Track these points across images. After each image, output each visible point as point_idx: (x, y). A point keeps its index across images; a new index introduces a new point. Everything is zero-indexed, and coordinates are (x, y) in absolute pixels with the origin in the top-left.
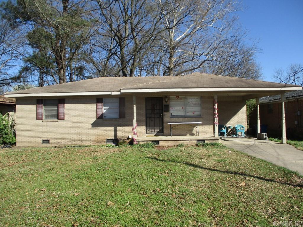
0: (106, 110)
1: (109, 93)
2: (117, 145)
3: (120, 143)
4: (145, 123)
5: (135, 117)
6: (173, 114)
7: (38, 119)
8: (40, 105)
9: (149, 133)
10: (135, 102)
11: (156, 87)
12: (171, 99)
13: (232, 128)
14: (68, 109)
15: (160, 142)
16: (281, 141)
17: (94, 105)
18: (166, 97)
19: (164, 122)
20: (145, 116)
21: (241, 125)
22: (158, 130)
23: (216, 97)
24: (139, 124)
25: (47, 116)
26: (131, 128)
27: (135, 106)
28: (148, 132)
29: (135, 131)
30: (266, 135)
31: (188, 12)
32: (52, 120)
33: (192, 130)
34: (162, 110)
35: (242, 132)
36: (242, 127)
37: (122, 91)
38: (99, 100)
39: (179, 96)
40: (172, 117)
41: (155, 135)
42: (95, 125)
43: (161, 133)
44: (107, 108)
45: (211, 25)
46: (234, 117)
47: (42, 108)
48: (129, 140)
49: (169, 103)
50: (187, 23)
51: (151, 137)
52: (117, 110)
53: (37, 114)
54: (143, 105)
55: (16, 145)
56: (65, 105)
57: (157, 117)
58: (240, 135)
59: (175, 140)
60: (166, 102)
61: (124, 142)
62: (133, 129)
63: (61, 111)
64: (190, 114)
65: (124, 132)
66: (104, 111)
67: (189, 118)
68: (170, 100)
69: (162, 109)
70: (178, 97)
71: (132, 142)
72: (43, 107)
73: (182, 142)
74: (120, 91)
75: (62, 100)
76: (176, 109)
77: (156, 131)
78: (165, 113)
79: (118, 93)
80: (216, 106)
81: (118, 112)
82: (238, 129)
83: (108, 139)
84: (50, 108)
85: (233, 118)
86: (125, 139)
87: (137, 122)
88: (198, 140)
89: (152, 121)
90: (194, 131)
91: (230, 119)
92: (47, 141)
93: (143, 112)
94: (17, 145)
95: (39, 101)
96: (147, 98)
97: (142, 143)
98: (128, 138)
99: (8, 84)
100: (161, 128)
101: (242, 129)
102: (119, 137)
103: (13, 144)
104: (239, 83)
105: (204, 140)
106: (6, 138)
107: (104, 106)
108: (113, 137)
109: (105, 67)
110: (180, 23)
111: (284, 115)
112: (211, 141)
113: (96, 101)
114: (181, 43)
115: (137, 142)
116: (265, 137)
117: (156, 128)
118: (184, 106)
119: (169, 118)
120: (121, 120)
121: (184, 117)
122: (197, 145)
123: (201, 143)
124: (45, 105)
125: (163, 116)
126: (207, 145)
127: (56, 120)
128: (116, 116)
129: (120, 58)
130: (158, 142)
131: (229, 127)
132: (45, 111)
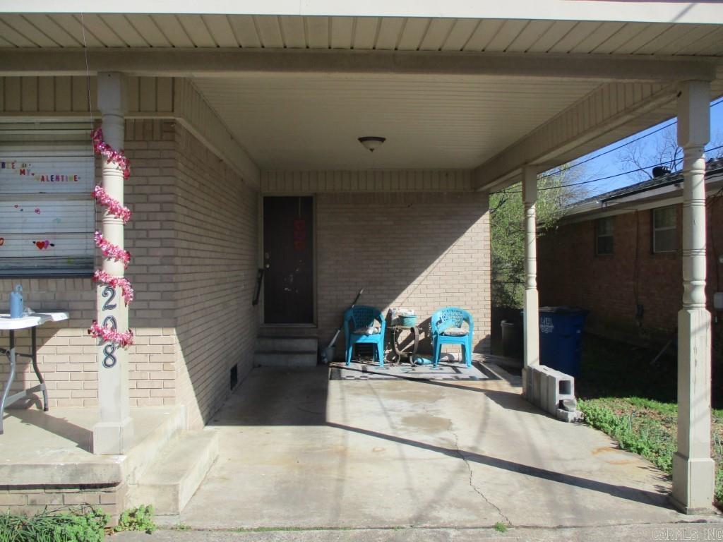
13: (415, 322)
21: (462, 308)
30: (563, 388)
35: (463, 347)
36: (467, 321)
46: (430, 269)
82: (439, 331)
85: (425, 274)
101: (464, 328)
116: (559, 397)
131: (401, 320)
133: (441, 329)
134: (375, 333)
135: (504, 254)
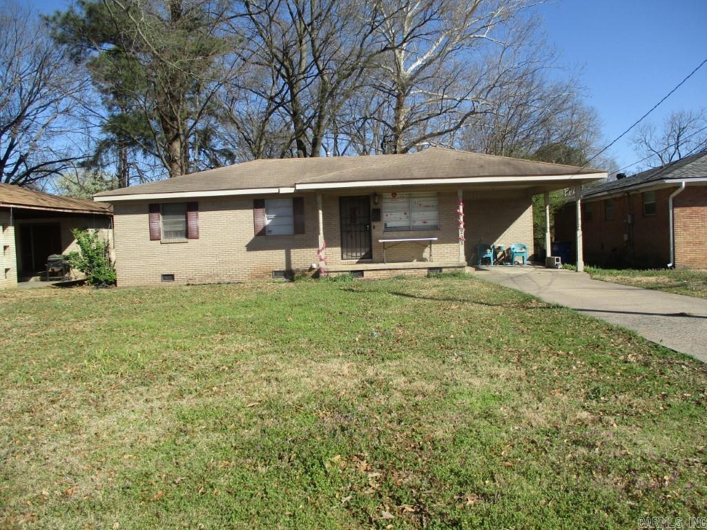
0: (270, 221)
1: (275, 191)
2: (292, 280)
3: (297, 277)
4: (340, 242)
5: (321, 232)
6: (389, 225)
7: (153, 238)
8: (155, 215)
9: (347, 259)
10: (320, 205)
11: (355, 179)
12: (386, 198)
13: (505, 249)
14: (203, 220)
15: (365, 273)
16: (573, 267)
17: (249, 213)
18: (375, 195)
19: (373, 238)
20: (339, 230)
21: (522, 243)
22: (363, 254)
23: (460, 194)
24: (329, 243)
25: (168, 234)
26: (314, 251)
27: (321, 212)
28: (345, 256)
29: (322, 254)
30: (558, 260)
31: (429, 13)
32: (177, 240)
33: (423, 251)
34: (370, 219)
35: (523, 257)
36: (525, 248)
37: (299, 187)
38: (258, 202)
39: (396, 195)
40: (387, 229)
41: (358, 263)
42: (252, 247)
43: (368, 258)
44: (273, 216)
45: (484, 36)
46: (509, 229)
47: (159, 219)
48: (313, 272)
49: (381, 206)
50: (429, 37)
51: (352, 265)
52: (290, 220)
53: (151, 230)
54: (336, 211)
55: (116, 286)
56: (200, 213)
57: (360, 231)
58: (521, 262)
59: (390, 269)
60: (376, 204)
61: (304, 275)
62: (319, 252)
63: (192, 223)
64: (419, 223)
65: (303, 258)
66: (268, 222)
67: (417, 232)
68: (384, 200)
69: (369, 217)
70: (394, 195)
71: (317, 275)
72: (161, 217)
73: (403, 271)
74: (295, 187)
75: (193, 205)
76: (393, 216)
77: (359, 254)
78: (374, 224)
79: (291, 190)
80: (461, 210)
81: (293, 223)
83: (275, 272)
84: (172, 219)
85: (507, 231)
86: (306, 270)
87: (325, 239)
88: (431, 269)
89: (352, 237)
90: (426, 254)
91: (503, 233)
92: (169, 277)
93: (336, 222)
94: (118, 285)
95: (153, 207)
96: (343, 197)
97: (334, 275)
98: (311, 269)
99: (56, 171)
100: (367, 250)
101: (524, 250)
102: (294, 267)
103: (111, 283)
104: (502, 167)
105: (440, 269)
106: (99, 272)
107: (267, 214)
108: (283, 268)
109: (262, 133)
110: (414, 37)
111: (580, 222)
112: (453, 269)
113: (252, 206)
114: (420, 77)
115: (326, 274)
116: (556, 263)
117: (358, 249)
118: (408, 212)
119: (382, 232)
120: (297, 237)
121: (408, 229)
122: (428, 276)
123: (435, 271)
124: (163, 214)
125: (370, 228)
126: (446, 275)
127: (185, 240)
128: (288, 230)
129: (292, 113)
130: (361, 272)
131: (499, 248)
132: (165, 224)
133: (514, 251)
134: (490, 254)
135: (538, 222)
